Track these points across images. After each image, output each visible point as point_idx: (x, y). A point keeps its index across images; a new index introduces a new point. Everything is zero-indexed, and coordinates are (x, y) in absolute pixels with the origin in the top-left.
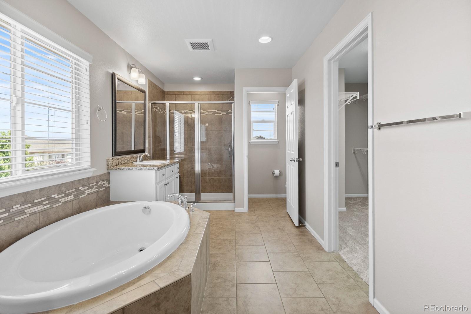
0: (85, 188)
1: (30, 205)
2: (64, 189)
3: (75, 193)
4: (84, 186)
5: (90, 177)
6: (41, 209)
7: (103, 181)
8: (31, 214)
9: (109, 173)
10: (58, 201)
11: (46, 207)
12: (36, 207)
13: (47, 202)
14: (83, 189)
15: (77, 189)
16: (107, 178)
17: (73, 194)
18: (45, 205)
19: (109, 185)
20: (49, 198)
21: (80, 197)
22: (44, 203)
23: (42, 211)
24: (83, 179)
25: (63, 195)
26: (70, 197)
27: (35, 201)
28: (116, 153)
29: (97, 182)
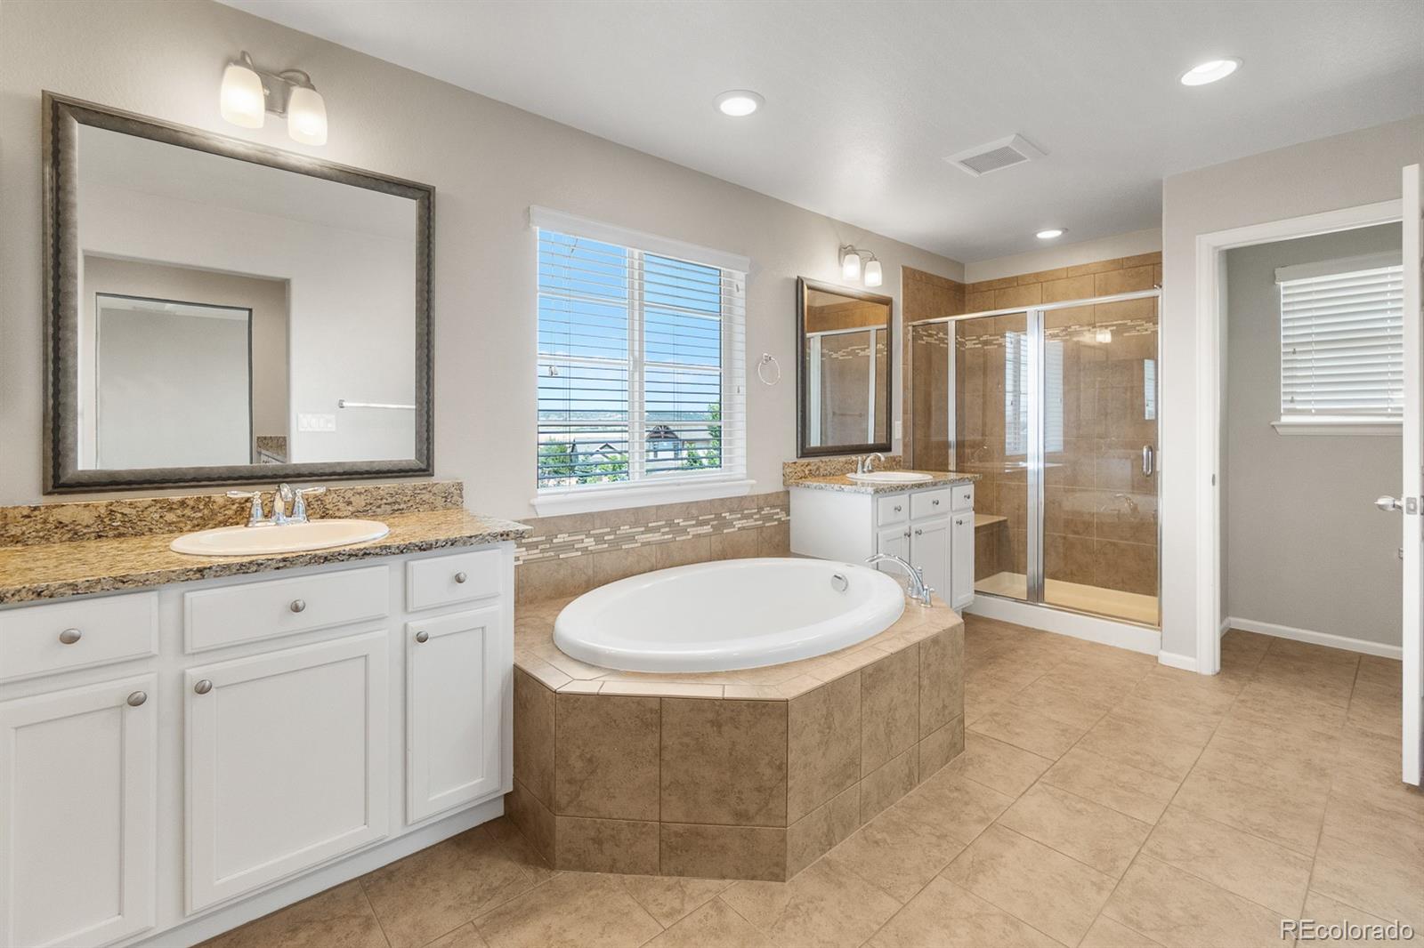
0: (734, 516)
1: (643, 529)
2: (694, 512)
3: (715, 523)
4: (731, 511)
5: (745, 497)
6: (658, 538)
7: (773, 507)
8: (644, 544)
9: (788, 492)
10: (684, 531)
11: (666, 537)
12: (651, 535)
13: (667, 529)
14: (731, 517)
15: (718, 516)
16: (783, 501)
17: (711, 523)
18: (664, 534)
19: (788, 518)
20: (670, 524)
21: (725, 531)
22: (663, 530)
23: (660, 543)
24: (730, 498)
25: (694, 522)
26: (705, 527)
27: (650, 525)
28: (805, 451)
29: (760, 509)
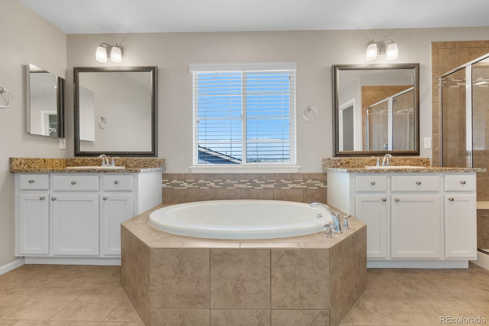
0: (288, 182)
1: (237, 182)
2: (264, 178)
3: (276, 184)
4: (286, 180)
5: (296, 174)
6: (245, 187)
7: (314, 180)
8: (237, 188)
9: (326, 174)
10: (259, 185)
11: (249, 187)
12: (241, 185)
13: (250, 184)
14: (286, 182)
15: (278, 181)
16: (324, 178)
17: (274, 184)
18: (248, 185)
19: (326, 186)
20: (251, 181)
21: (282, 188)
22: (247, 184)
23: (246, 189)
24: (286, 173)
25: (264, 182)
26: (270, 185)
27: (241, 181)
28: (337, 154)
29: (305, 180)
